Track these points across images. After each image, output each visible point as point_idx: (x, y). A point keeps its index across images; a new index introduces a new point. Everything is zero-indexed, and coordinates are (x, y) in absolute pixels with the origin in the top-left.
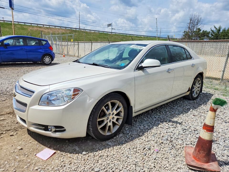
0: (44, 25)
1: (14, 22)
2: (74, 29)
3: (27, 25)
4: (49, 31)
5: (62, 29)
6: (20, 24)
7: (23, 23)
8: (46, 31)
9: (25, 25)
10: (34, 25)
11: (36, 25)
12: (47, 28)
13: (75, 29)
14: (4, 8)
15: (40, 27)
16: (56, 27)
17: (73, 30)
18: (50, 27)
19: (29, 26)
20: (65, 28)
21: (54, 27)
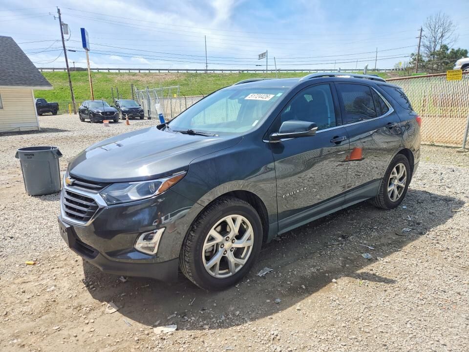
0: (140, 70)
1: (91, 69)
2: (192, 72)
3: (112, 74)
4: (149, 79)
5: (172, 73)
6: (100, 72)
7: (106, 69)
8: (145, 79)
9: (109, 73)
10: (124, 71)
11: (128, 71)
12: (146, 74)
13: (195, 72)
14: (75, 51)
15: (134, 75)
16: (161, 71)
17: (191, 74)
18: (151, 71)
19: (116, 74)
20: (177, 71)
21: (158, 71)
